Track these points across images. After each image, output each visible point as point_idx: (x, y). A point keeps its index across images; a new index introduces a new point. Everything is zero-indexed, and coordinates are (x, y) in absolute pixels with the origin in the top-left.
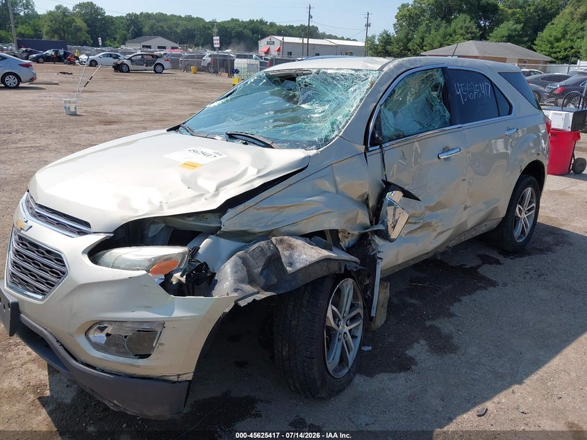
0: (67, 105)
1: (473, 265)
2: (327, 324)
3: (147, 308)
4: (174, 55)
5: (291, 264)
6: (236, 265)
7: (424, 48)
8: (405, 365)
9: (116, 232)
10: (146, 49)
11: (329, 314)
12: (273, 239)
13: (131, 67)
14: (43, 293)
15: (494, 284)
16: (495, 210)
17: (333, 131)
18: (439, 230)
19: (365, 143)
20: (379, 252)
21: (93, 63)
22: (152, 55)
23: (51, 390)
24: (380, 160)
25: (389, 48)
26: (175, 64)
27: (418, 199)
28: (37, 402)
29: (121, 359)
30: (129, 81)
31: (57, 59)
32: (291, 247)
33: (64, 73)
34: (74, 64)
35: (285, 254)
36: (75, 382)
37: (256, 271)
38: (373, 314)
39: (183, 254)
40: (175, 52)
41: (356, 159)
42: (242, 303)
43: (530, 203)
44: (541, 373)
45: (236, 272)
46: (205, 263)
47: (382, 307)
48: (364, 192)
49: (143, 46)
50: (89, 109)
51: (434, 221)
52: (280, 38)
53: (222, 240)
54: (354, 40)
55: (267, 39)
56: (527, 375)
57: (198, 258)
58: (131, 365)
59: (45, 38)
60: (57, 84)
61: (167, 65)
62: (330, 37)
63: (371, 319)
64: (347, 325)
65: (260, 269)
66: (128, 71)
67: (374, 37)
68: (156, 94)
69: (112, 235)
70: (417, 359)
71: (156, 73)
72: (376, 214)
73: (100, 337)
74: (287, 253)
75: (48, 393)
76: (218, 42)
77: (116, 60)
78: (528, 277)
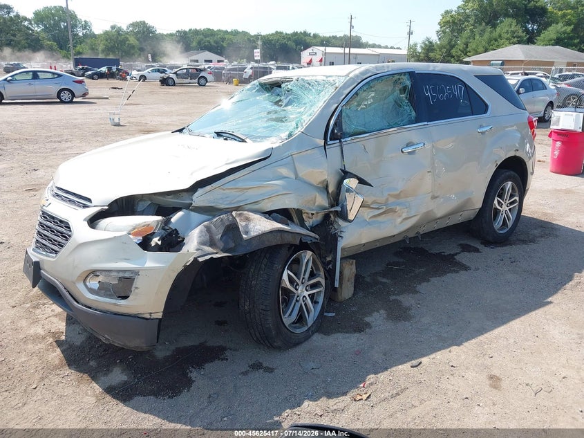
0: (112, 117)
1: (452, 253)
2: (283, 285)
3: (127, 260)
4: (217, 68)
5: (247, 233)
6: (201, 231)
7: (468, 54)
8: (360, 328)
9: (110, 205)
10: (193, 63)
11: (285, 277)
12: (234, 213)
13: (177, 81)
14: (56, 252)
15: (465, 268)
16: (468, 201)
17: (297, 128)
18: (404, 215)
19: (325, 139)
20: (341, 231)
21: (143, 78)
22: (196, 69)
23: (66, 336)
24: (339, 152)
25: (431, 55)
26: (218, 77)
27: (371, 185)
28: (54, 343)
29: (108, 300)
30: (173, 94)
31: (110, 75)
32: (248, 219)
33: (115, 88)
34: (126, 79)
35: (241, 224)
36: (86, 331)
37: (217, 237)
38: (337, 285)
39: (158, 221)
40: (220, 65)
41: (316, 151)
42: (201, 260)
43: (512, 196)
44: (482, 338)
45: (200, 237)
46: (176, 229)
47: (348, 281)
48: (323, 179)
49: (191, 61)
50: (132, 120)
51: (398, 208)
52: (322, 49)
53: (193, 213)
54: (398, 48)
55: (310, 50)
56: (468, 339)
57: (171, 226)
58: (115, 304)
59: (101, 56)
60: (107, 98)
61: (210, 77)
62: (374, 46)
63: (335, 290)
64: (307, 290)
65: (220, 236)
66: (174, 84)
67: (416, 45)
68: (196, 105)
69: (107, 208)
70: (373, 324)
71: (201, 85)
72: (336, 198)
73: (93, 283)
74: (243, 224)
75: (63, 338)
76: (259, 54)
77: (163, 75)
78: (502, 262)
